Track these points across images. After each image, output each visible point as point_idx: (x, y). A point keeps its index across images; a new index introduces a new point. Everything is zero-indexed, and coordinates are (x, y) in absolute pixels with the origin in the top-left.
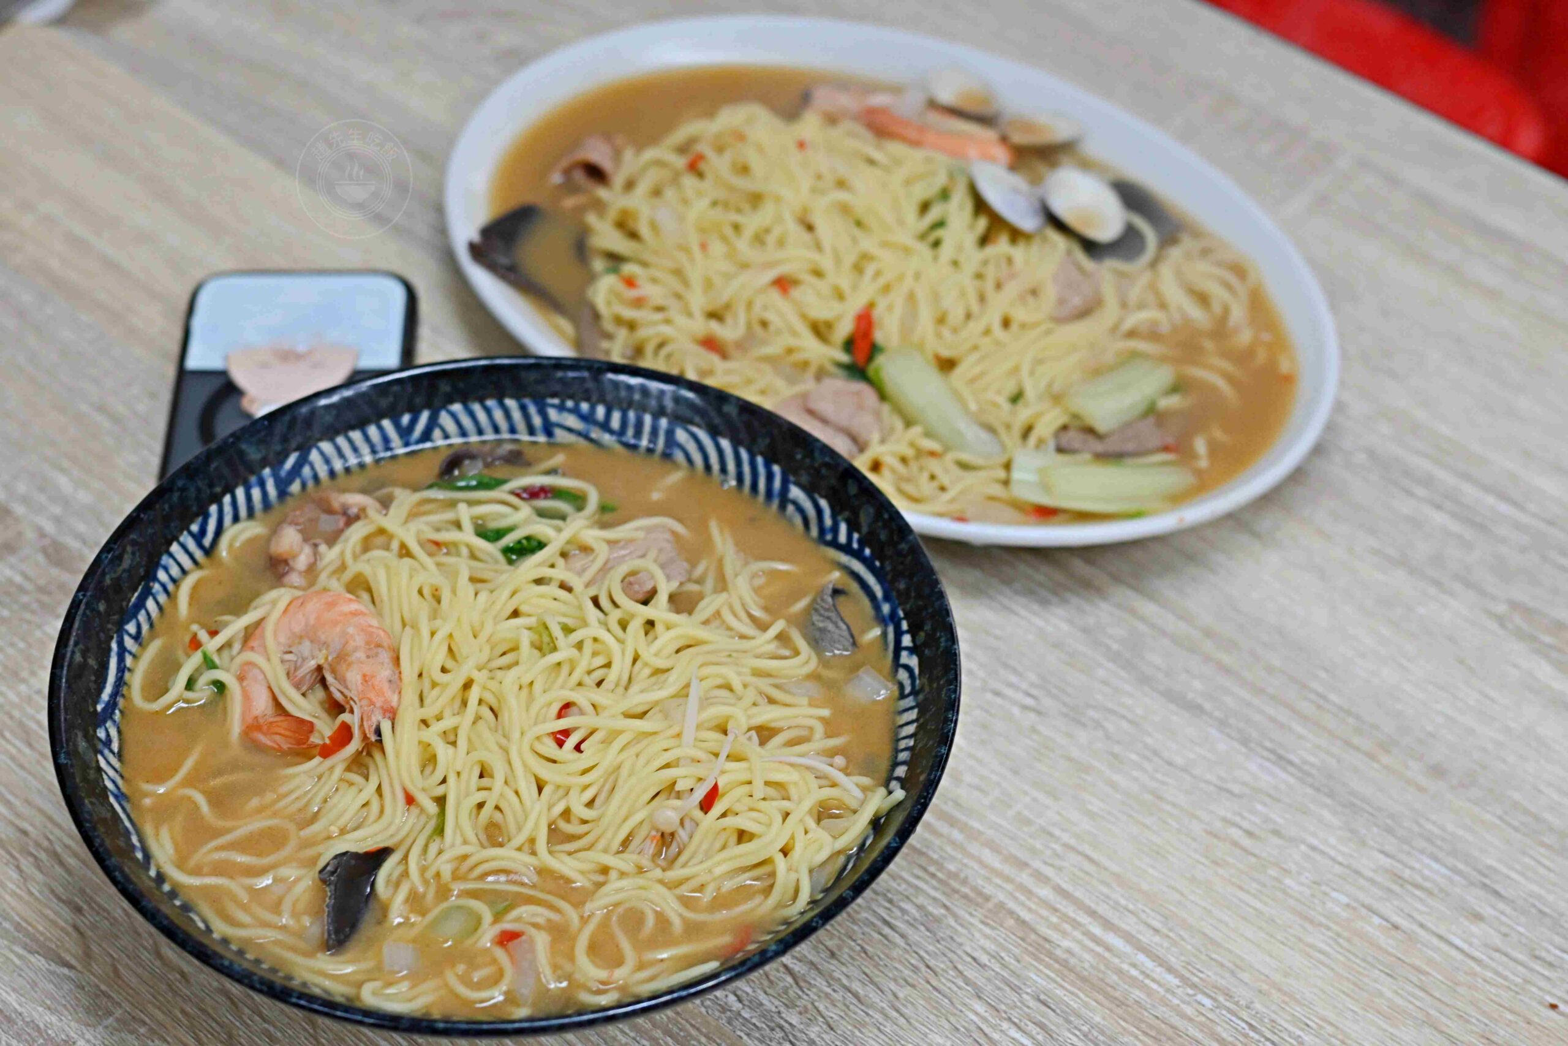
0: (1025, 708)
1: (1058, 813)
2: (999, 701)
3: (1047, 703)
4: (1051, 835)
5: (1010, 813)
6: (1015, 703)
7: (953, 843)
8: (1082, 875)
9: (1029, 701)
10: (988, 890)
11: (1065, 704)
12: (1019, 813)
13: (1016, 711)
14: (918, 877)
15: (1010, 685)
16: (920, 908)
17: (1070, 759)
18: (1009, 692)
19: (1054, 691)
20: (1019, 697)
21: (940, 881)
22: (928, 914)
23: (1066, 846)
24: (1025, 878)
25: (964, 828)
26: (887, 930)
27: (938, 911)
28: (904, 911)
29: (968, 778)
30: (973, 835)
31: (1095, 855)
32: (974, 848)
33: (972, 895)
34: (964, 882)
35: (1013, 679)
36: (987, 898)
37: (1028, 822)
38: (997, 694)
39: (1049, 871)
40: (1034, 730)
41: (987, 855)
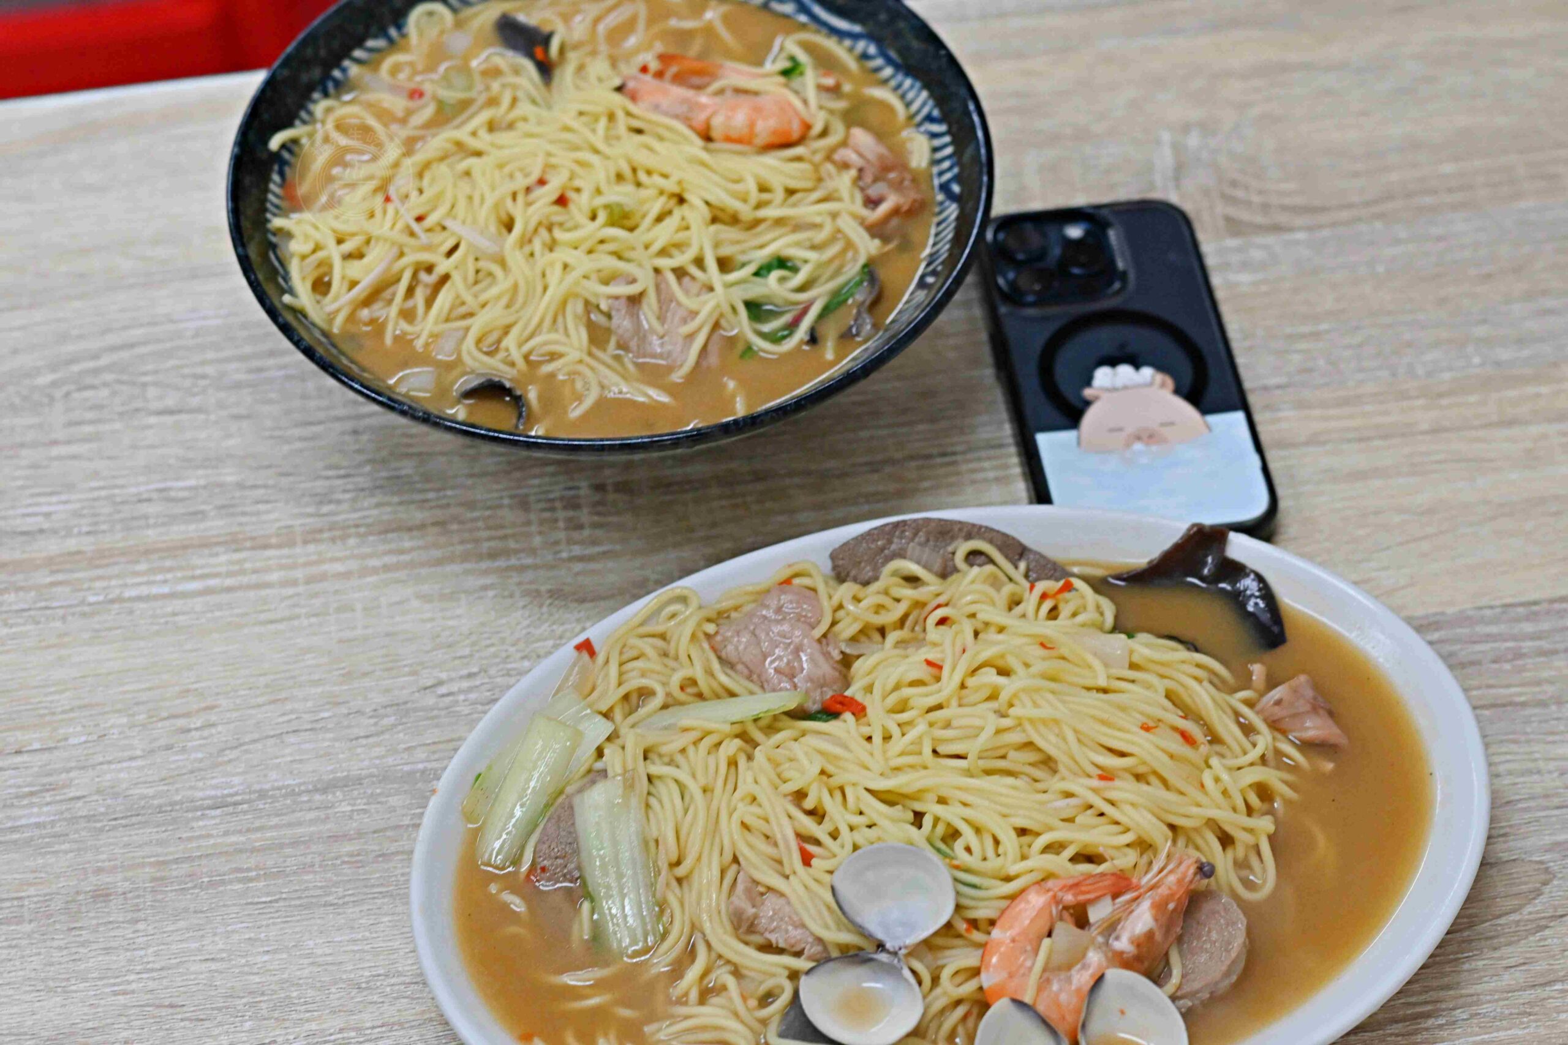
0: (440, 683)
1: (330, 633)
2: (465, 672)
3: (430, 700)
4: (316, 615)
5: (359, 606)
6: (451, 680)
7: (371, 556)
8: (266, 608)
9: (443, 690)
10: (311, 548)
11: (415, 710)
12: (353, 610)
13: (444, 676)
14: (364, 517)
15: (470, 690)
16: (339, 502)
17: (365, 674)
18: (465, 684)
19: (435, 712)
20: (454, 687)
21: (349, 527)
22: (330, 502)
23: (298, 617)
24: (299, 574)
25: (375, 571)
26: (342, 472)
27: (325, 509)
28: (345, 491)
29: (415, 603)
30: (364, 572)
31: (272, 627)
32: (353, 565)
33: (318, 536)
34: (333, 540)
35: (473, 696)
36: (306, 542)
37: (339, 610)
38: (471, 675)
39: (290, 591)
40: (414, 673)
41: (339, 567)
